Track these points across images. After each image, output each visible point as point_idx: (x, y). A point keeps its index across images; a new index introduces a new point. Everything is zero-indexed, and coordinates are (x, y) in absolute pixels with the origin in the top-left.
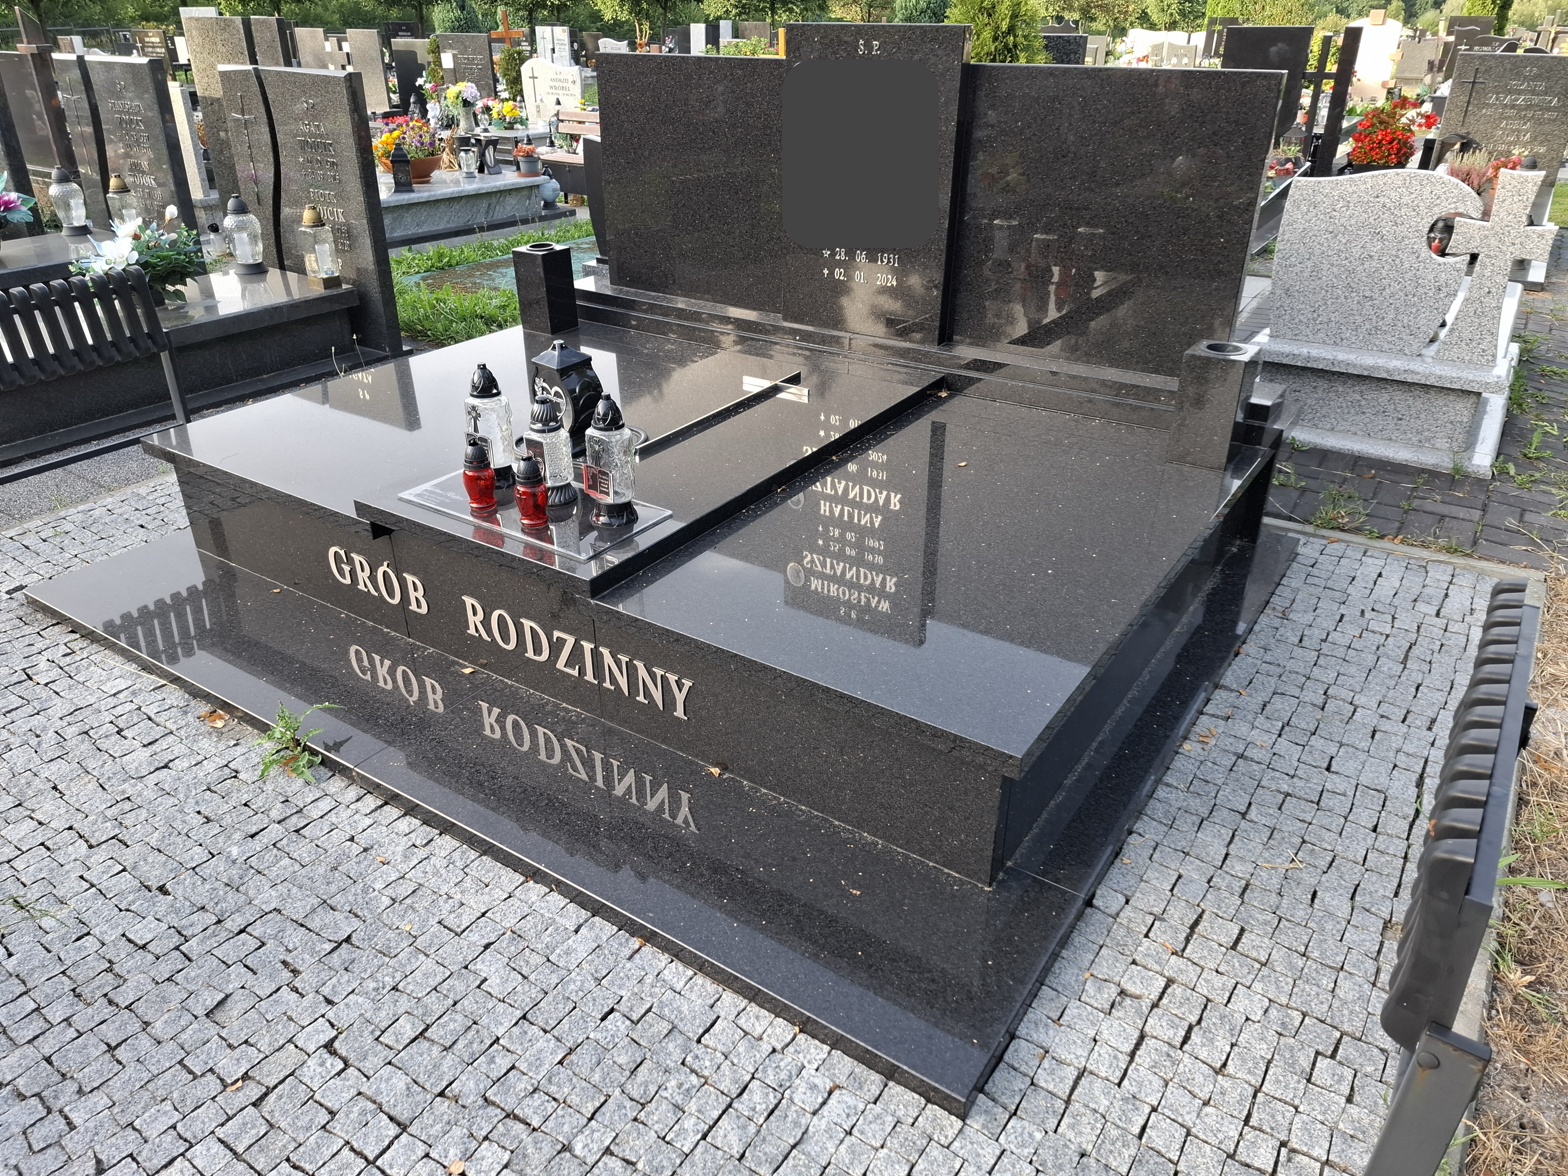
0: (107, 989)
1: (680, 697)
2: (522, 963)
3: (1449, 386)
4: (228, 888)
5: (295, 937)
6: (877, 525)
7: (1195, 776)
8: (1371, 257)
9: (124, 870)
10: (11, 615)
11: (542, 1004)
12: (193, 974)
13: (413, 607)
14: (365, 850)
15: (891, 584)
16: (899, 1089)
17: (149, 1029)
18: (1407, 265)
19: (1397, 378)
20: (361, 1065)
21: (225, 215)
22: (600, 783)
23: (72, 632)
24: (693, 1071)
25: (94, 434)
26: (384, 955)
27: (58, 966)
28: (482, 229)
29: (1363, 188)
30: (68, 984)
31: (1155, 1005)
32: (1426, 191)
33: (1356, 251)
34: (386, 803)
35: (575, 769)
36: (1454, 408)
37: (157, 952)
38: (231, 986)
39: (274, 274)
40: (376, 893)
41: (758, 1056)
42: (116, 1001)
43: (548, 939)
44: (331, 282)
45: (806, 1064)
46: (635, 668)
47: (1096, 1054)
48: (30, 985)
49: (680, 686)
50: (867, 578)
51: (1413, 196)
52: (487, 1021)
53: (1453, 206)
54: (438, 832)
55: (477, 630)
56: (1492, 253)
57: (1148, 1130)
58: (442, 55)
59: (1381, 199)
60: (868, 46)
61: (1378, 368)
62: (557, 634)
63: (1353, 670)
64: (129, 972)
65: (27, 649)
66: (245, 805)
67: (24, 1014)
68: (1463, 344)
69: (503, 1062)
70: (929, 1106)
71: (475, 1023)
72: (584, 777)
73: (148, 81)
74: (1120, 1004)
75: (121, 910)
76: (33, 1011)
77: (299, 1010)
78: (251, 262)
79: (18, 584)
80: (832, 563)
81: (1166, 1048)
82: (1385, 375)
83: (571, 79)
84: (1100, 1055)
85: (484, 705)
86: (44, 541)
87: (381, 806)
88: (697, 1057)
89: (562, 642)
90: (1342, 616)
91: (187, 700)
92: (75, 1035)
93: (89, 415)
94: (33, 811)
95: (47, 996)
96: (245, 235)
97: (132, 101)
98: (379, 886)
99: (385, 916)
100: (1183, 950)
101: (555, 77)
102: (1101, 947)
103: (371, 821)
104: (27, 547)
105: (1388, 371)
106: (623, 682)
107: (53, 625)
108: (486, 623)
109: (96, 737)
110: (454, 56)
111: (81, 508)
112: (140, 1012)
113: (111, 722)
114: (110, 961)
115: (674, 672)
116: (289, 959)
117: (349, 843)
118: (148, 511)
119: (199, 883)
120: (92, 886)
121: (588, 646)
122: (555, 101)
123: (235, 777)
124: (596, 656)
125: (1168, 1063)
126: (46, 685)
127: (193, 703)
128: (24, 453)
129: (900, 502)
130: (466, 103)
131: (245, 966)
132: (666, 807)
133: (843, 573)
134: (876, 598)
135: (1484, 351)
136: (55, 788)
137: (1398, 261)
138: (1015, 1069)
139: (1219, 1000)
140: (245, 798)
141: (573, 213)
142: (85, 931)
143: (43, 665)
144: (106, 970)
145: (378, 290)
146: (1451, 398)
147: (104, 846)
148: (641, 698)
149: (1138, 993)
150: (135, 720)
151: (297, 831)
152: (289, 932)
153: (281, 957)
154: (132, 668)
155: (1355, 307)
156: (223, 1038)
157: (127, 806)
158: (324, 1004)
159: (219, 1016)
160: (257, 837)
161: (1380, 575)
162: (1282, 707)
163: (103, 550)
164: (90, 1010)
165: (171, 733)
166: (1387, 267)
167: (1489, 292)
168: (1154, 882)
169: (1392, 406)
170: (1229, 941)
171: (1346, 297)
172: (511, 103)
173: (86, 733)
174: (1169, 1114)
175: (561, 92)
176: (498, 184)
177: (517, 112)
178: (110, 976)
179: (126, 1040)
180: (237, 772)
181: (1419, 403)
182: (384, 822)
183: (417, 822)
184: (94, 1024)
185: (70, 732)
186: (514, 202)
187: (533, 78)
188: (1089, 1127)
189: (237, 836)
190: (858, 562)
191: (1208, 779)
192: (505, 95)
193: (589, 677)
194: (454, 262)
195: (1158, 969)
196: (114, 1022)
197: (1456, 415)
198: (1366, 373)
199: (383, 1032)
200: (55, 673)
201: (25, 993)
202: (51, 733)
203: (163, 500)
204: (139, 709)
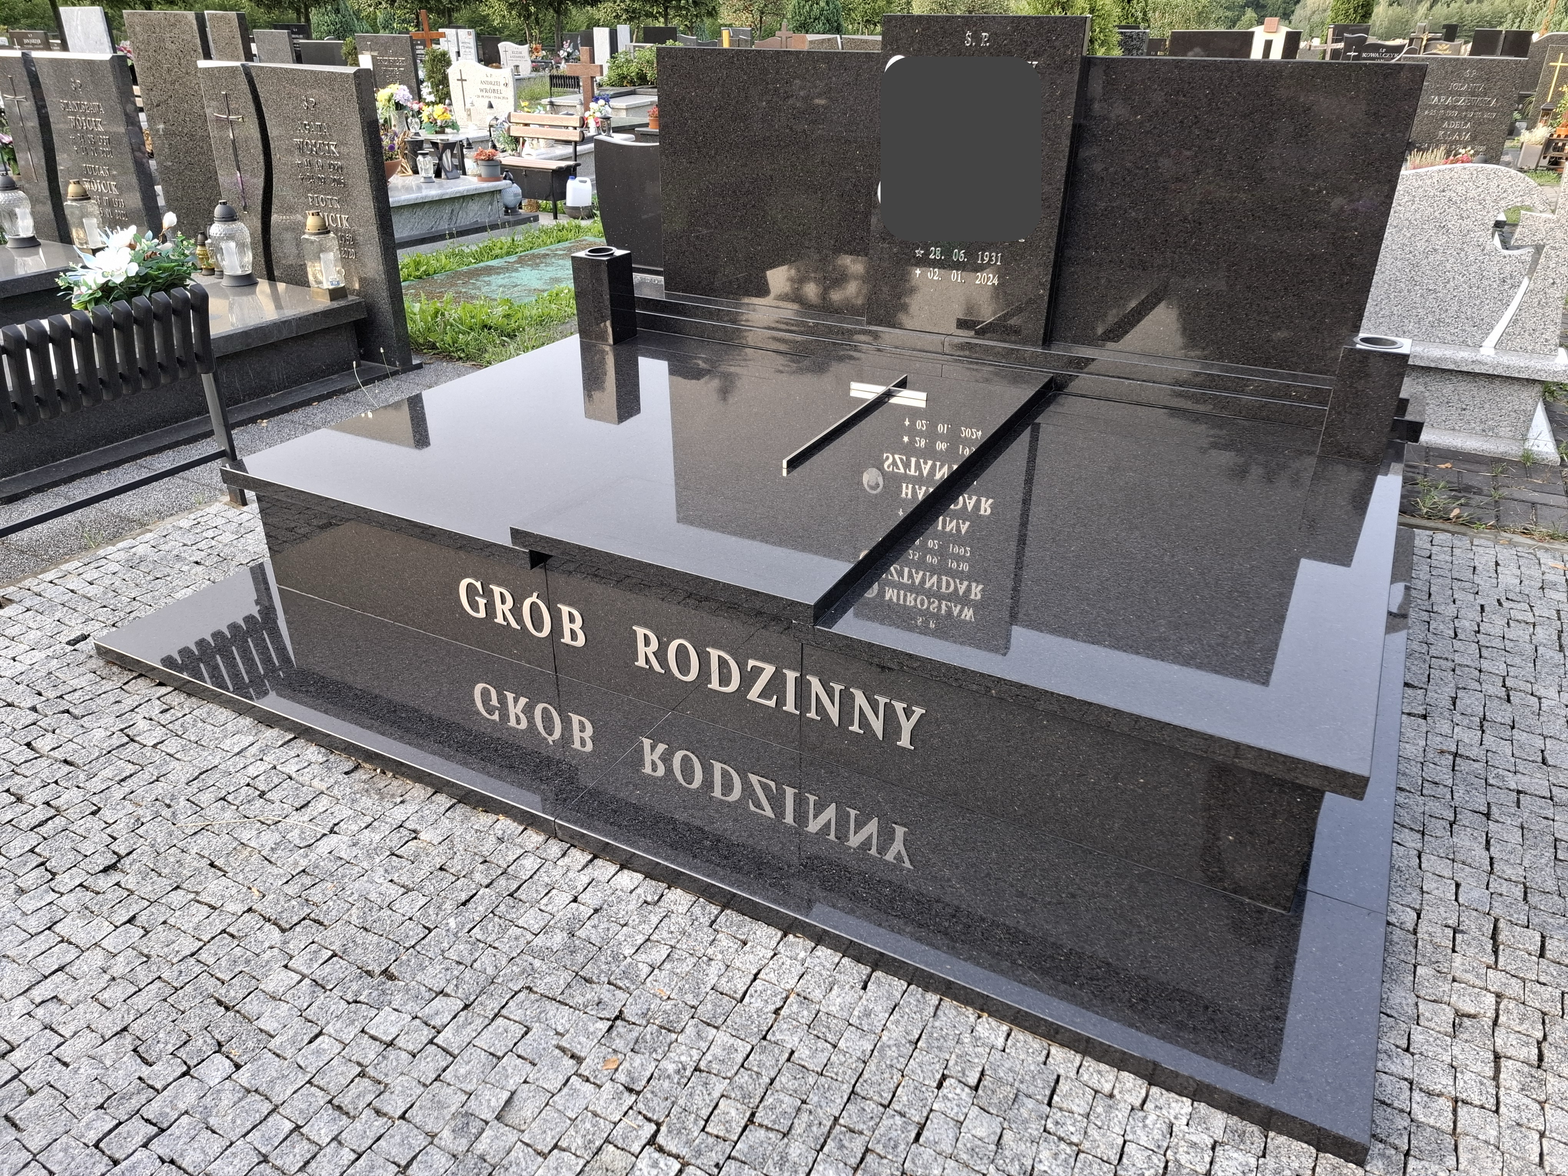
0: (370, 1097)
1: (907, 727)
2: (824, 1030)
3: (1516, 375)
4: (462, 967)
5: (561, 1018)
6: (963, 532)
7: (1423, 779)
8: (1435, 250)
9: (334, 955)
10: (82, 669)
11: (866, 1075)
12: (462, 1071)
13: (567, 639)
14: (596, 911)
15: (976, 592)
16: (1282, 1139)
17: (436, 1141)
18: (1471, 258)
19: (1465, 369)
20: (699, 1162)
21: (212, 222)
22: (789, 819)
23: (161, 684)
24: (1061, 1139)
25: (103, 463)
26: (669, 1031)
27: (300, 1076)
28: (452, 236)
29: (1429, 182)
30: (321, 1098)
31: (1495, 1023)
32: (1493, 185)
33: (1421, 245)
34: (595, 857)
35: (759, 806)
36: (1519, 397)
37: (411, 1047)
38: (511, 1082)
39: (263, 286)
40: (629, 960)
41: (1120, 1116)
42: (385, 1110)
43: (839, 1000)
44: (336, 294)
45: (1173, 1120)
46: (852, 697)
47: (1462, 1084)
48: (278, 1100)
49: (908, 713)
50: (948, 585)
51: (1480, 190)
52: (816, 1099)
53: (1519, 199)
54: (665, 885)
55: (647, 661)
56: (1557, 245)
57: (1546, 1158)
58: (360, 57)
59: (1448, 194)
60: (976, 37)
61: (1446, 359)
62: (751, 663)
63: (1517, 661)
64: (386, 1075)
65: (116, 707)
66: (441, 869)
67: (282, 1137)
68: (1526, 334)
69: (857, 1146)
70: (1321, 1155)
71: (804, 1102)
72: (769, 812)
73: (111, 79)
74: (1460, 1025)
75: (349, 1003)
76: (292, 1132)
77: (602, 1102)
78: (239, 272)
79: (79, 633)
80: (910, 572)
81: (1526, 1069)
82: (1452, 367)
83: (503, 82)
84: (1465, 1082)
85: (647, 743)
86: (91, 583)
87: (591, 861)
88: (1057, 1123)
89: (759, 671)
90: (1482, 607)
91: (325, 755)
92: (353, 1156)
93: (93, 441)
94: (197, 893)
95: (301, 1112)
96: (232, 244)
97: (89, 101)
98: (628, 951)
99: (648, 985)
100: (1496, 962)
101: (486, 79)
102: (1415, 967)
103: (586, 880)
104: (72, 591)
105: (1455, 363)
106: (834, 713)
107: (135, 678)
108: (661, 655)
109: (237, 802)
110: (373, 57)
111: (120, 545)
112: (417, 1120)
113: (248, 785)
114: (359, 1064)
115: (901, 700)
116: (564, 1044)
117: (574, 905)
118: (200, 545)
119: (427, 963)
120: (304, 976)
121: (791, 676)
122: (487, 104)
123: (415, 838)
124: (802, 686)
125: (1535, 1084)
126: (155, 746)
127: (332, 758)
128: (30, 487)
129: (992, 507)
130: (399, 106)
131: (519, 1056)
132: (874, 841)
133: (923, 581)
134: (959, 607)
135: (1547, 340)
136: (212, 865)
137: (1462, 254)
138: (1389, 1105)
139: (1553, 1011)
140: (438, 863)
141: (536, 219)
142: (316, 1030)
143: (142, 725)
144: (359, 1075)
145: (387, 300)
146: (1516, 387)
147: (298, 929)
148: (855, 728)
149: (1472, 1012)
150: (276, 781)
151: (511, 895)
152: (551, 1013)
153: (554, 1042)
154: (246, 722)
155: (1418, 300)
156: (527, 1145)
157: (307, 880)
158: (626, 1094)
159: (511, 1117)
160: (469, 906)
161: (1497, 564)
162: (1470, 701)
163: (164, 591)
164: (357, 1124)
165: (322, 793)
166: (1452, 260)
167: (1553, 283)
168: (1435, 892)
169: (1457, 397)
170: (1535, 948)
171: (1409, 291)
172: (441, 106)
173: (223, 799)
174: (1559, 1137)
175: (492, 95)
176: (461, 188)
177: (448, 116)
178: (366, 1082)
179: (415, 1157)
180: (414, 831)
181: (1483, 392)
182: (602, 879)
183: (640, 877)
184: (370, 1142)
185: (205, 798)
186: (476, 208)
187: (462, 80)
188: (1489, 1160)
189: (448, 906)
190: (940, 570)
191: (1437, 780)
192: (431, 98)
193: (790, 707)
194: (431, 271)
195: (1482, 984)
196: (392, 1136)
197: (1521, 403)
198: (1433, 365)
199: (707, 1121)
200: (159, 733)
201: (273, 1111)
202: (182, 802)
203: (210, 534)
204: (275, 768)
